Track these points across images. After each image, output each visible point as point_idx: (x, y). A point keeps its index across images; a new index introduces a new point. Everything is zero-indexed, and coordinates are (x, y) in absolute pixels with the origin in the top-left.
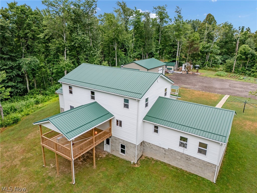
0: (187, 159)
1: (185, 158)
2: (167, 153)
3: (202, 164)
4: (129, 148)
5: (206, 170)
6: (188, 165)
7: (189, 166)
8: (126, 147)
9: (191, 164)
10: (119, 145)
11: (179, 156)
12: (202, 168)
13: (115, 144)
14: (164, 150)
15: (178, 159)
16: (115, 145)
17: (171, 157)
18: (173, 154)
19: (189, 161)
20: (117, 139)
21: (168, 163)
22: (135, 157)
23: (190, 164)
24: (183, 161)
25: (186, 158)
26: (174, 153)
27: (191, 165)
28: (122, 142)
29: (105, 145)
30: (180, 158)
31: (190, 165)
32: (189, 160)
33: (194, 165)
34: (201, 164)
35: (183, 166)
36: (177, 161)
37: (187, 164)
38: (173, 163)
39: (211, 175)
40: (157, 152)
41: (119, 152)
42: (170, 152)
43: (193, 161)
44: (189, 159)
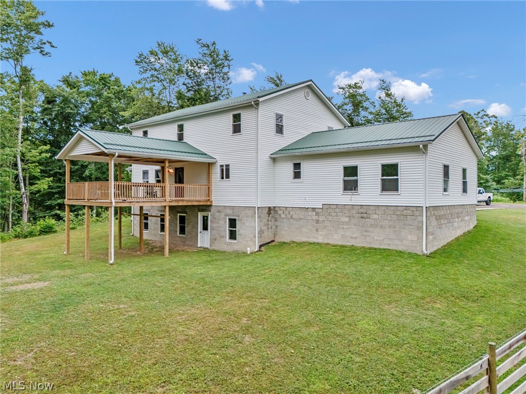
0: (362, 217)
1: (357, 215)
2: (321, 219)
3: (393, 216)
4: (243, 221)
5: (404, 229)
6: (366, 231)
7: (367, 234)
8: (238, 220)
9: (372, 226)
10: (226, 222)
11: (346, 214)
12: (395, 227)
13: (218, 223)
14: (314, 213)
15: (343, 223)
16: (217, 225)
17: (329, 225)
18: (334, 214)
19: (367, 220)
20: (222, 208)
21: (326, 241)
22: (255, 237)
23: (369, 225)
24: (355, 225)
25: (360, 215)
26: (335, 212)
27: (372, 229)
28: (229, 212)
29: (199, 234)
30: (347, 219)
31: (370, 229)
32: (365, 218)
33: (377, 226)
34: (391, 217)
35: (356, 238)
36: (343, 228)
37: (364, 229)
38: (335, 237)
39: (415, 238)
40: (301, 222)
41: (226, 237)
42: (326, 214)
43: (375, 216)
44: (365, 215)
